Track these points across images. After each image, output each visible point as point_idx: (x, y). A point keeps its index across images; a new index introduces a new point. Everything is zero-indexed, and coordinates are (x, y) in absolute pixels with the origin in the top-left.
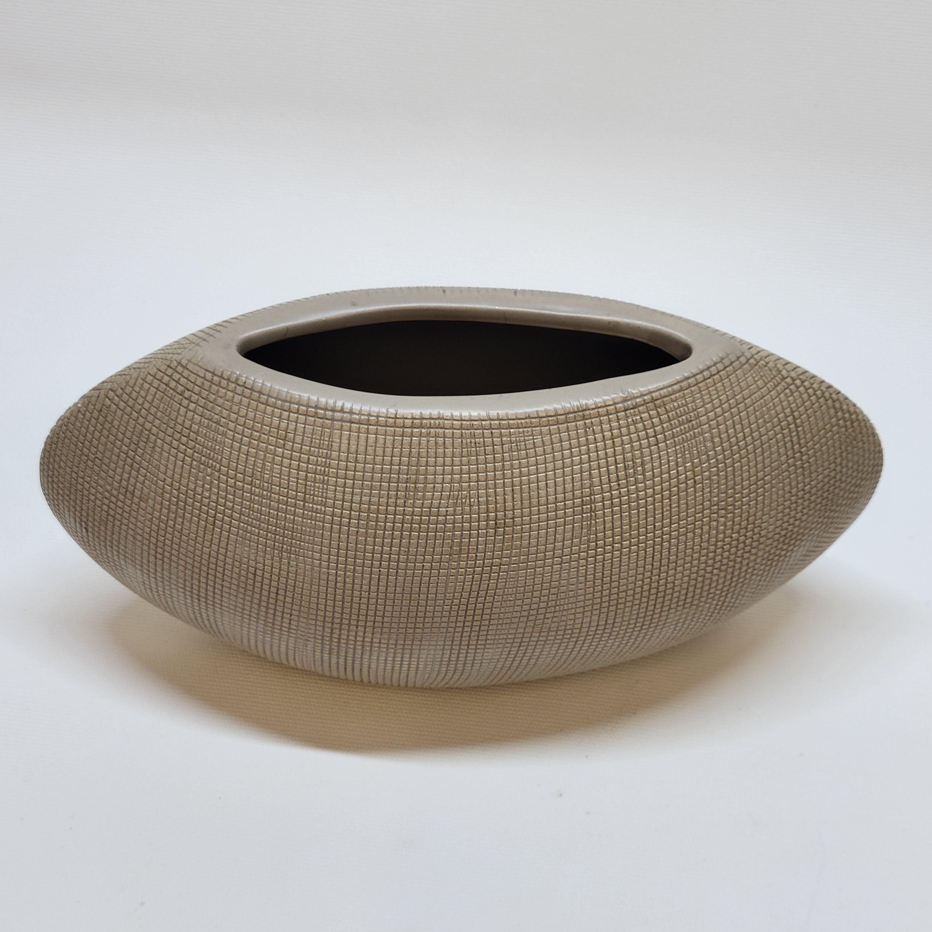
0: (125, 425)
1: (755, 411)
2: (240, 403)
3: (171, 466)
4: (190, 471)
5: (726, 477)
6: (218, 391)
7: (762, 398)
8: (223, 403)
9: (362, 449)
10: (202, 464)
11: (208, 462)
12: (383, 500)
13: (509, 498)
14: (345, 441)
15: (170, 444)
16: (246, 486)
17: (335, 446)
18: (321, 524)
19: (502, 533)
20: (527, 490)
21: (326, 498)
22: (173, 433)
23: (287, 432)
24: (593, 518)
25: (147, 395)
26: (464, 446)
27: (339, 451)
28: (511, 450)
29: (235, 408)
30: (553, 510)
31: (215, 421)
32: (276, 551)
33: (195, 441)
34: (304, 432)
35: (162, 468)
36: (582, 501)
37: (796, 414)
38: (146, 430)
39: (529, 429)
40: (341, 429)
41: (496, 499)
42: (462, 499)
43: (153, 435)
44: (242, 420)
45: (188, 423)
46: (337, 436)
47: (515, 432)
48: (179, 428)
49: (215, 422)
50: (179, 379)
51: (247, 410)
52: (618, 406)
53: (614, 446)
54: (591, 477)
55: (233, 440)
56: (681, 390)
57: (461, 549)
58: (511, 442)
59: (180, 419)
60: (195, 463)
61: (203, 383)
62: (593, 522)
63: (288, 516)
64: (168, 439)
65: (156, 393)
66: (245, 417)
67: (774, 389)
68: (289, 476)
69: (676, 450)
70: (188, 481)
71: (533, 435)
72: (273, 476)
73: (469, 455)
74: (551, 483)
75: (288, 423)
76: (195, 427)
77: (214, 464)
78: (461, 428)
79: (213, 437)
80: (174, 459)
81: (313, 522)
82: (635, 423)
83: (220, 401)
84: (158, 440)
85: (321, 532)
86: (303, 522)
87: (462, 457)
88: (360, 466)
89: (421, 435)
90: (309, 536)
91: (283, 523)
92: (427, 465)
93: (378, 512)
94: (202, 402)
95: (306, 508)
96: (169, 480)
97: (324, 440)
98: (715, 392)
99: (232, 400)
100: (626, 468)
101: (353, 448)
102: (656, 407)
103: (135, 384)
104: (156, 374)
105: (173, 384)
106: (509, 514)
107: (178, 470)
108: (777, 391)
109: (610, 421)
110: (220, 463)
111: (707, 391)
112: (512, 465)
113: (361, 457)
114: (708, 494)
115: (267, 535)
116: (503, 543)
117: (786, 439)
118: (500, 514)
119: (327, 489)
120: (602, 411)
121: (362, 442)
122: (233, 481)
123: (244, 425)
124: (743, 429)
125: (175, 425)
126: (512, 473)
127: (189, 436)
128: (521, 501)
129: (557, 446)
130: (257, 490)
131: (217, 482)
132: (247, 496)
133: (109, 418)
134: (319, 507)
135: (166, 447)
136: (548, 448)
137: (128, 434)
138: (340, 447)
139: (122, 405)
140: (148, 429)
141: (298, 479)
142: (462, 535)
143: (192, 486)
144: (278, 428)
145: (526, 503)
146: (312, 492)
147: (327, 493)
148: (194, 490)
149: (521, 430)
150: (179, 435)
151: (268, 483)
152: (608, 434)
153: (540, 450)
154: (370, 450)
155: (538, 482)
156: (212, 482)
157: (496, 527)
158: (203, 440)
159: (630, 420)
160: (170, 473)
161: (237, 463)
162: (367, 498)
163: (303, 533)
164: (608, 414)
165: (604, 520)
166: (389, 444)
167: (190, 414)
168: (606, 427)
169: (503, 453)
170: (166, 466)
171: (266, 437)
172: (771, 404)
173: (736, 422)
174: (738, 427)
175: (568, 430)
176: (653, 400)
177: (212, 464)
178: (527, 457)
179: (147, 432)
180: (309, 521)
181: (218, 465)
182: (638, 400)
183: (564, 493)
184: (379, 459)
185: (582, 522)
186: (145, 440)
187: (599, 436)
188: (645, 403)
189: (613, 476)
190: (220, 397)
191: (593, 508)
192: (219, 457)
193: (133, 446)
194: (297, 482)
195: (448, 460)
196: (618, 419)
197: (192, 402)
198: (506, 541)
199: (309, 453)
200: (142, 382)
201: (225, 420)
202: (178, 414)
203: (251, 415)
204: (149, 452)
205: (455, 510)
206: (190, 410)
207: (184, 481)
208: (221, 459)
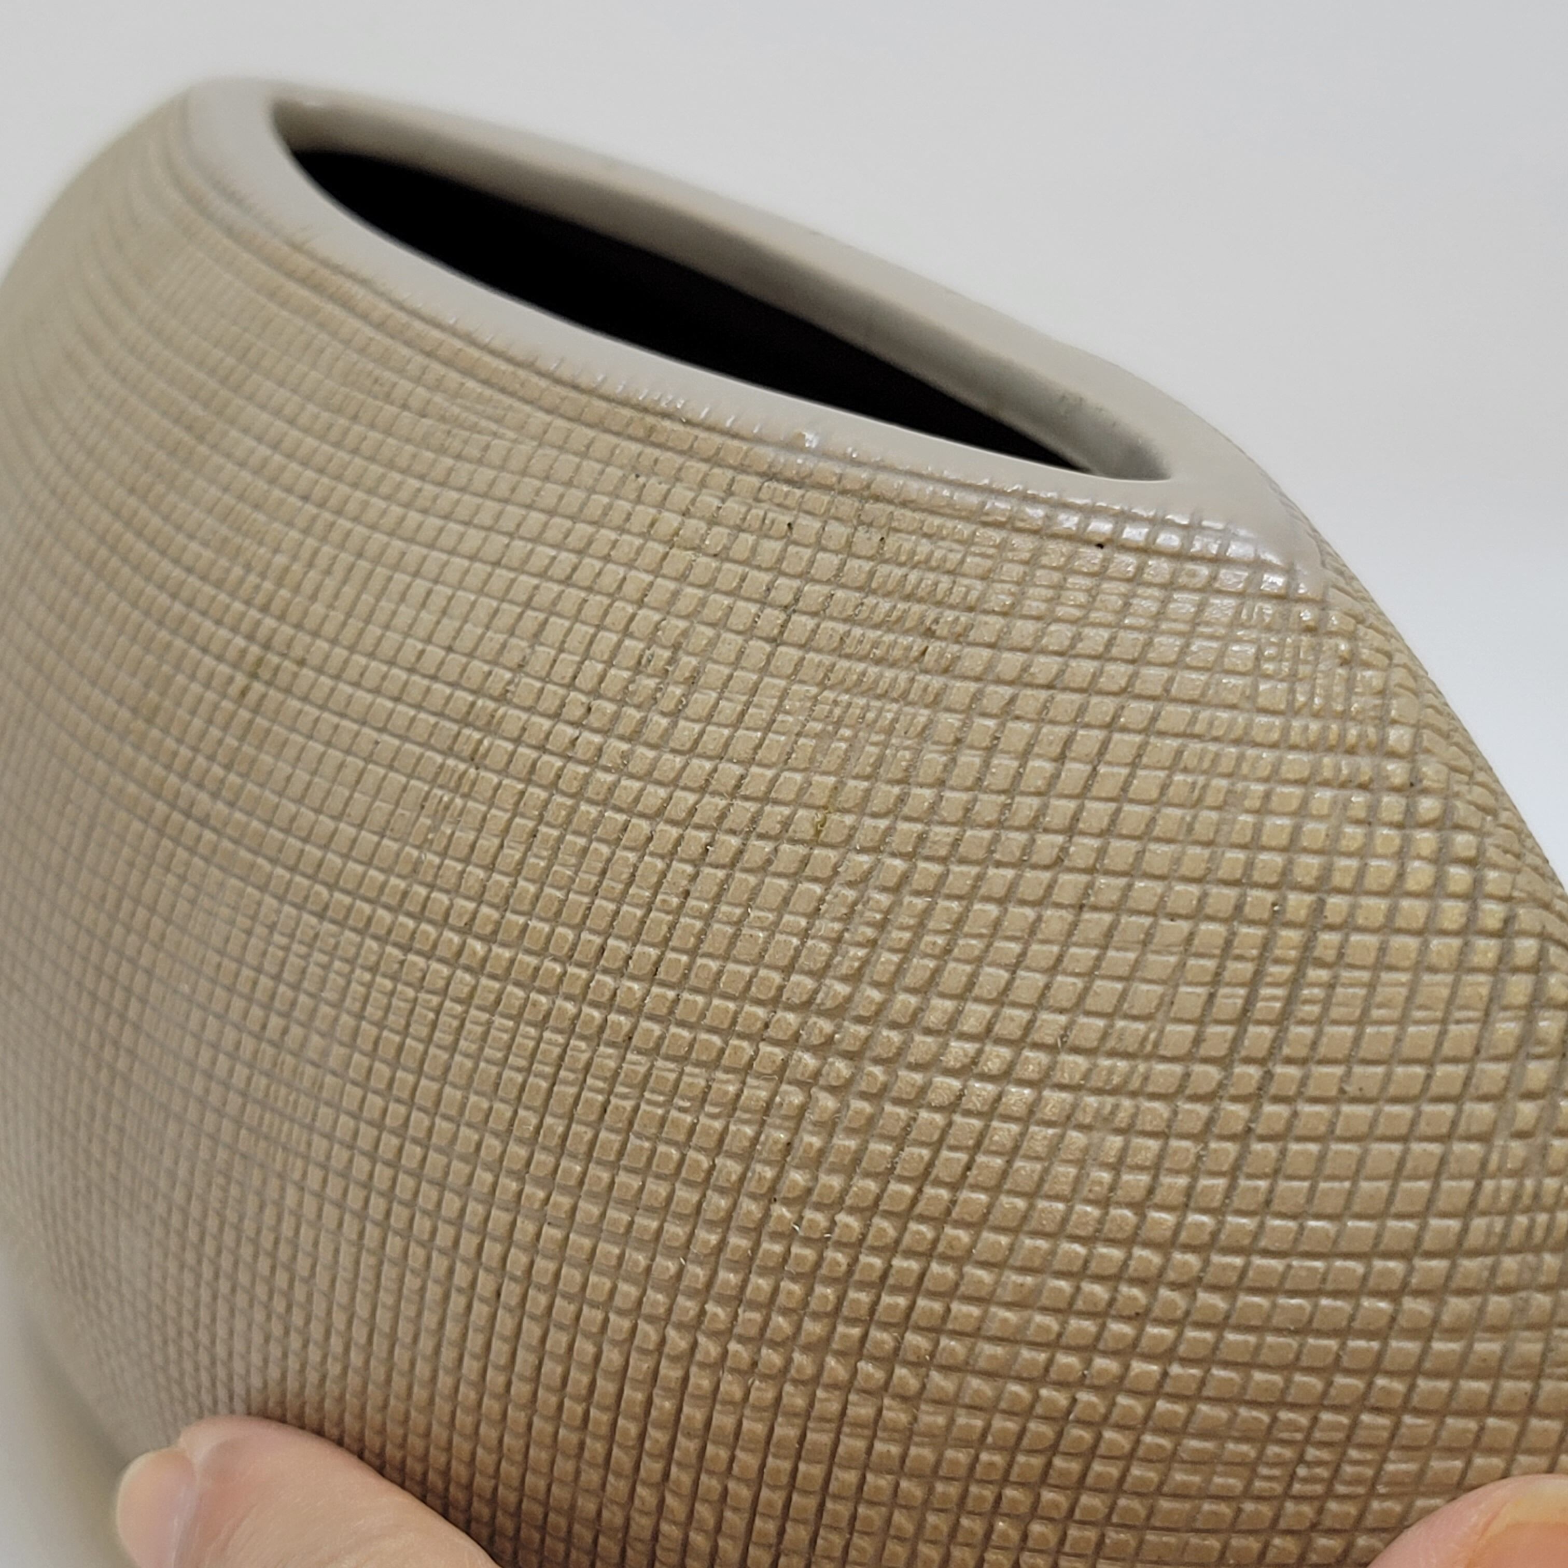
1: (1175, 764)
5: (920, 928)
7: (1237, 742)
37: (1337, 905)
52: (759, 449)
56: (979, 518)
67: (1311, 748)
69: (815, 700)
82: (764, 529)
98: (1082, 598)
102: (861, 522)
108: (1316, 769)
109: (704, 482)
111: (1056, 577)
114: (825, 947)
117: (1233, 966)
124: (1083, 794)
159: (756, 512)
164: (716, 458)
168: (682, 494)
172: (1259, 788)
173: (1077, 749)
174: (1076, 771)
176: (868, 494)
196: (728, 492)
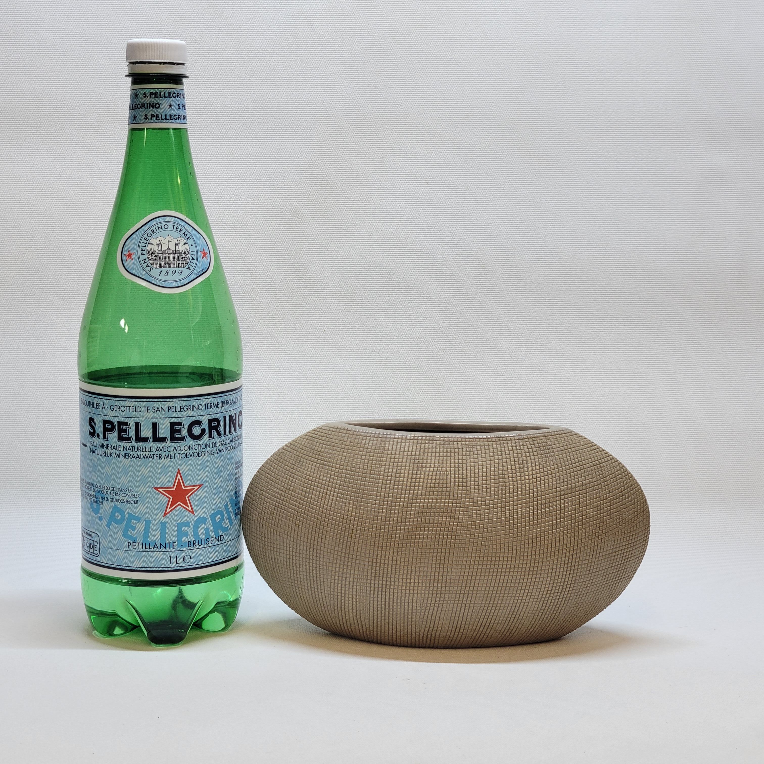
2: (345, 436)
3: (309, 470)
4: (318, 469)
6: (335, 434)
8: (337, 438)
9: (398, 449)
10: (324, 465)
11: (327, 463)
12: (407, 472)
13: (465, 472)
14: (391, 446)
16: (344, 471)
17: (386, 448)
18: (377, 484)
19: (461, 490)
20: (473, 469)
21: (380, 472)
23: (365, 445)
24: (504, 486)
26: (445, 448)
27: (388, 450)
28: (466, 451)
30: (485, 479)
31: (333, 445)
32: (355, 502)
33: (323, 456)
34: (373, 444)
36: (499, 477)
39: (475, 443)
40: (390, 441)
41: (459, 472)
42: (443, 472)
43: (303, 458)
45: (319, 449)
47: (468, 444)
52: (515, 437)
53: (513, 453)
54: (503, 466)
55: (340, 452)
57: (442, 497)
58: (466, 448)
60: (321, 465)
62: (504, 488)
63: (362, 482)
69: (542, 460)
70: (317, 475)
71: (476, 445)
72: (357, 464)
73: (447, 452)
74: (484, 467)
76: (323, 450)
78: (444, 441)
79: (331, 452)
82: (523, 445)
85: (377, 489)
86: (369, 484)
87: (444, 453)
88: (397, 457)
89: (425, 443)
90: (371, 491)
91: (359, 486)
92: (428, 456)
93: (404, 477)
95: (371, 477)
96: (308, 477)
97: (381, 446)
100: (519, 464)
101: (394, 449)
106: (465, 480)
109: (511, 443)
110: (333, 463)
112: (466, 458)
113: (397, 453)
115: (351, 494)
116: (461, 495)
118: (461, 480)
119: (381, 467)
120: (509, 438)
121: (399, 446)
123: (346, 445)
125: (314, 451)
126: (467, 461)
127: (319, 454)
128: (471, 474)
129: (487, 451)
130: (349, 472)
131: (330, 472)
134: (377, 476)
136: (483, 452)
138: (388, 448)
141: (368, 464)
142: (442, 489)
144: (361, 444)
145: (473, 475)
147: (381, 469)
149: (471, 443)
150: (315, 455)
151: (354, 468)
152: (511, 448)
153: (479, 452)
154: (402, 449)
155: (478, 466)
156: (328, 472)
157: (458, 486)
158: (326, 454)
159: (521, 444)
161: (341, 461)
162: (399, 471)
163: (368, 490)
164: (511, 440)
165: (509, 488)
166: (411, 447)
167: (321, 445)
168: (510, 445)
169: (463, 452)
175: (492, 445)
177: (329, 464)
178: (474, 455)
180: (372, 484)
181: (331, 464)
182: (524, 436)
183: (491, 472)
184: (406, 453)
185: (499, 487)
187: (507, 449)
188: (528, 438)
189: (513, 467)
191: (504, 481)
195: (437, 454)
196: (515, 443)
198: (463, 494)
199: (374, 453)
201: (337, 444)
202: (316, 446)
203: (349, 440)
204: (300, 466)
205: (439, 477)
208: (333, 461)
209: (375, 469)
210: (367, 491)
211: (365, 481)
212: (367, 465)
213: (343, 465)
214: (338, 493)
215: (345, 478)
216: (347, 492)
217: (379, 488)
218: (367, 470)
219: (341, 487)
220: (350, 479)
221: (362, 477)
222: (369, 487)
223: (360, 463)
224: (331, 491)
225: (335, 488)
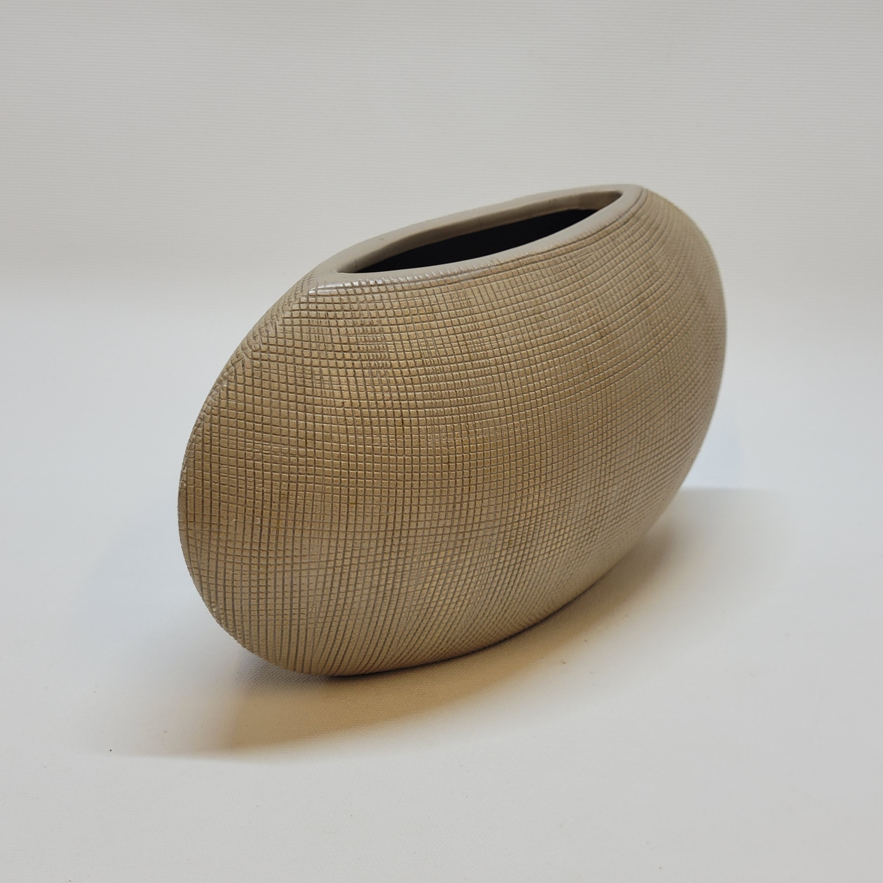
0: (284, 373)
2: (382, 299)
3: (345, 387)
4: (365, 380)
6: (357, 299)
8: (368, 306)
9: (492, 296)
10: (373, 368)
11: (378, 364)
12: (526, 335)
14: (477, 295)
15: (337, 367)
16: (419, 369)
17: (473, 301)
18: (490, 377)
21: (486, 350)
22: (335, 355)
23: (431, 306)
25: (293, 336)
27: (478, 305)
29: (380, 305)
31: (368, 324)
32: (462, 424)
33: (359, 351)
34: (444, 300)
35: (337, 394)
38: (307, 366)
40: (470, 286)
43: (316, 367)
44: (390, 313)
45: (344, 339)
46: (470, 293)
48: (338, 347)
49: (368, 326)
50: (317, 307)
51: (391, 302)
55: (391, 332)
59: (336, 339)
60: (366, 371)
61: (341, 299)
63: (463, 381)
64: (332, 363)
65: (301, 330)
66: (392, 308)
68: (450, 343)
70: (366, 392)
72: (438, 348)
75: (429, 298)
76: (353, 339)
77: (384, 362)
79: (374, 339)
80: (345, 378)
81: (484, 378)
83: (364, 306)
84: (323, 369)
85: (493, 385)
86: (476, 381)
88: (498, 311)
90: (485, 394)
91: (461, 390)
94: (348, 314)
95: (475, 366)
96: (347, 402)
97: (462, 300)
99: (374, 300)
101: (486, 298)
103: (276, 333)
104: (292, 314)
105: (313, 314)
107: (353, 387)
110: (390, 359)
113: (495, 304)
115: (452, 410)
119: (483, 342)
121: (490, 291)
122: (407, 370)
123: (395, 316)
125: (333, 346)
127: (351, 349)
130: (430, 368)
131: (393, 379)
132: (424, 378)
133: (266, 376)
134: (483, 361)
135: (334, 371)
137: (291, 380)
138: (476, 301)
139: (273, 357)
140: (309, 364)
141: (458, 342)
143: (371, 395)
144: (423, 305)
146: (474, 349)
147: (484, 345)
148: (375, 398)
150: (341, 354)
151: (436, 357)
156: (388, 381)
158: (365, 346)
160: (346, 394)
161: (404, 351)
162: (514, 338)
163: (480, 392)
167: (342, 330)
170: (341, 389)
171: (418, 317)
177: (383, 364)
179: (309, 368)
180: (481, 378)
181: (388, 362)
186: (310, 376)
190: (362, 302)
192: (386, 354)
193: (300, 390)
194: (459, 346)
197: (339, 319)
199: (457, 316)
200: (282, 327)
201: (376, 320)
202: (331, 335)
203: (396, 304)
204: (318, 385)
206: (341, 327)
207: (363, 395)
208: (389, 355)
209: (474, 347)
210: (479, 394)
211: (468, 377)
212: (457, 344)
213: (413, 358)
214: (425, 416)
215: (429, 381)
216: (442, 410)
217: (497, 382)
218: (462, 354)
219: (426, 402)
220: (438, 381)
221: (458, 370)
222: (479, 385)
223: (443, 344)
224: (410, 416)
225: (417, 408)
